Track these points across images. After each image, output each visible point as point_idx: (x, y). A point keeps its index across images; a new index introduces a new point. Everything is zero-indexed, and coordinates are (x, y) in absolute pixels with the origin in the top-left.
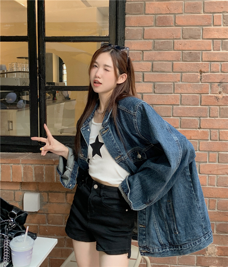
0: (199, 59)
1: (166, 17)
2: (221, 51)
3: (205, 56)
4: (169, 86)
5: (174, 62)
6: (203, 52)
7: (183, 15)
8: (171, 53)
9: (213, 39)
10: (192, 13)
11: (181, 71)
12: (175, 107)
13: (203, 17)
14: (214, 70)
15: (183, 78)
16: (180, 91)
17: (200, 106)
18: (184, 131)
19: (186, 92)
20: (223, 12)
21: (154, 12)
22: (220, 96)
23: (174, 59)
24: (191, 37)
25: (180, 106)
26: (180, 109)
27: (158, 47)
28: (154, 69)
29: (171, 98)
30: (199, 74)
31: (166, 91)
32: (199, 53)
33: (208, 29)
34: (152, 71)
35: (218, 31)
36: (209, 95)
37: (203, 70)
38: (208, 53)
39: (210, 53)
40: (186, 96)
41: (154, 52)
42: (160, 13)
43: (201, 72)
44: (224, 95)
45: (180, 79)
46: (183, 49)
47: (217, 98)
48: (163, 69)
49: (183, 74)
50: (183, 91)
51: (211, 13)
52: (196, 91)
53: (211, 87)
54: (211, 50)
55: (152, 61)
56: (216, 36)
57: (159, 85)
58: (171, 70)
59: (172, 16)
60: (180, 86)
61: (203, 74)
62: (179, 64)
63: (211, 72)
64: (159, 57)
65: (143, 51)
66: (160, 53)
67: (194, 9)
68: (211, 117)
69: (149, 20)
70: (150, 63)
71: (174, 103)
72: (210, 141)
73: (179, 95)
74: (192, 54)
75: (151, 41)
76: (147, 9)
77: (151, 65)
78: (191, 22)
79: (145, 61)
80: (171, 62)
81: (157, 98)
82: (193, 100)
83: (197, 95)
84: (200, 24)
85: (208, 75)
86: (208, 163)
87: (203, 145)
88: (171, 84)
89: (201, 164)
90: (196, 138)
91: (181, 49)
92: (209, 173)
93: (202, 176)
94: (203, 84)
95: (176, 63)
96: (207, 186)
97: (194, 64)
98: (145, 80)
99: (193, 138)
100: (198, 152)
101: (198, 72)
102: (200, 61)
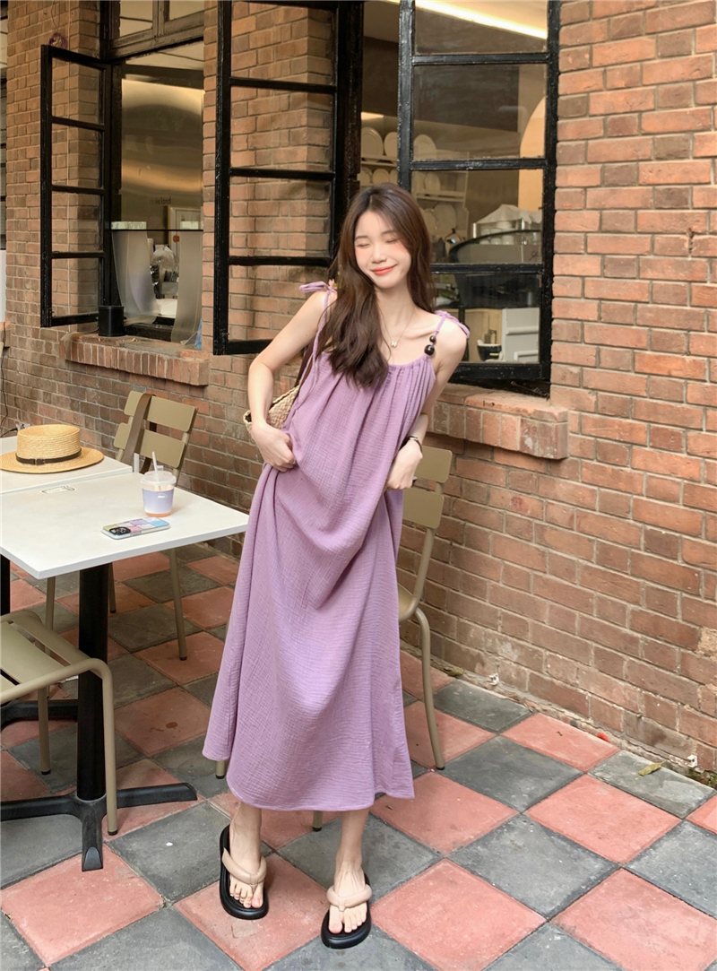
0: (687, 203)
1: (623, 119)
3: (698, 197)
4: (628, 264)
5: (640, 212)
6: (695, 187)
7: (655, 113)
8: (634, 191)
10: (672, 107)
11: (652, 230)
12: (640, 305)
13: (693, 114)
15: (657, 246)
16: (650, 274)
17: (688, 308)
18: (658, 357)
19: (661, 276)
21: (602, 112)
23: (639, 205)
24: (670, 156)
25: (650, 306)
26: (650, 310)
27: (611, 180)
28: (604, 227)
29: (631, 288)
30: (686, 238)
31: (623, 275)
32: (686, 190)
33: (703, 136)
34: (601, 231)
36: (708, 284)
37: (695, 228)
38: (703, 190)
39: (708, 189)
40: (661, 287)
41: (603, 190)
42: (613, 112)
45: (648, 248)
46: (656, 181)
48: (619, 226)
49: (658, 237)
50: (656, 275)
51: (708, 104)
52: (682, 275)
53: (711, 269)
54: (709, 183)
55: (601, 209)
57: (612, 261)
58: (632, 228)
59: (636, 115)
60: (650, 264)
61: (695, 237)
62: (650, 216)
63: (711, 233)
64: (612, 202)
65: (585, 188)
66: (614, 192)
67: (677, 99)
68: (709, 331)
69: (594, 126)
70: (597, 213)
71: (638, 297)
72: (708, 384)
73: (648, 282)
74: (672, 193)
75: (599, 166)
76: (592, 106)
77: (598, 219)
78: (671, 126)
79: (588, 209)
80: (633, 212)
81: (609, 288)
82: (676, 294)
83: (683, 284)
84: (687, 127)
85: (704, 239)
86: (704, 433)
87: (693, 391)
88: (634, 260)
89: (692, 433)
90: (681, 374)
91: (651, 181)
92: (707, 455)
93: (691, 460)
94: (694, 262)
95: (643, 214)
96: (702, 485)
97: (676, 215)
98: (589, 250)
99: (674, 373)
100: (684, 405)
101: (684, 234)
102: (688, 209)
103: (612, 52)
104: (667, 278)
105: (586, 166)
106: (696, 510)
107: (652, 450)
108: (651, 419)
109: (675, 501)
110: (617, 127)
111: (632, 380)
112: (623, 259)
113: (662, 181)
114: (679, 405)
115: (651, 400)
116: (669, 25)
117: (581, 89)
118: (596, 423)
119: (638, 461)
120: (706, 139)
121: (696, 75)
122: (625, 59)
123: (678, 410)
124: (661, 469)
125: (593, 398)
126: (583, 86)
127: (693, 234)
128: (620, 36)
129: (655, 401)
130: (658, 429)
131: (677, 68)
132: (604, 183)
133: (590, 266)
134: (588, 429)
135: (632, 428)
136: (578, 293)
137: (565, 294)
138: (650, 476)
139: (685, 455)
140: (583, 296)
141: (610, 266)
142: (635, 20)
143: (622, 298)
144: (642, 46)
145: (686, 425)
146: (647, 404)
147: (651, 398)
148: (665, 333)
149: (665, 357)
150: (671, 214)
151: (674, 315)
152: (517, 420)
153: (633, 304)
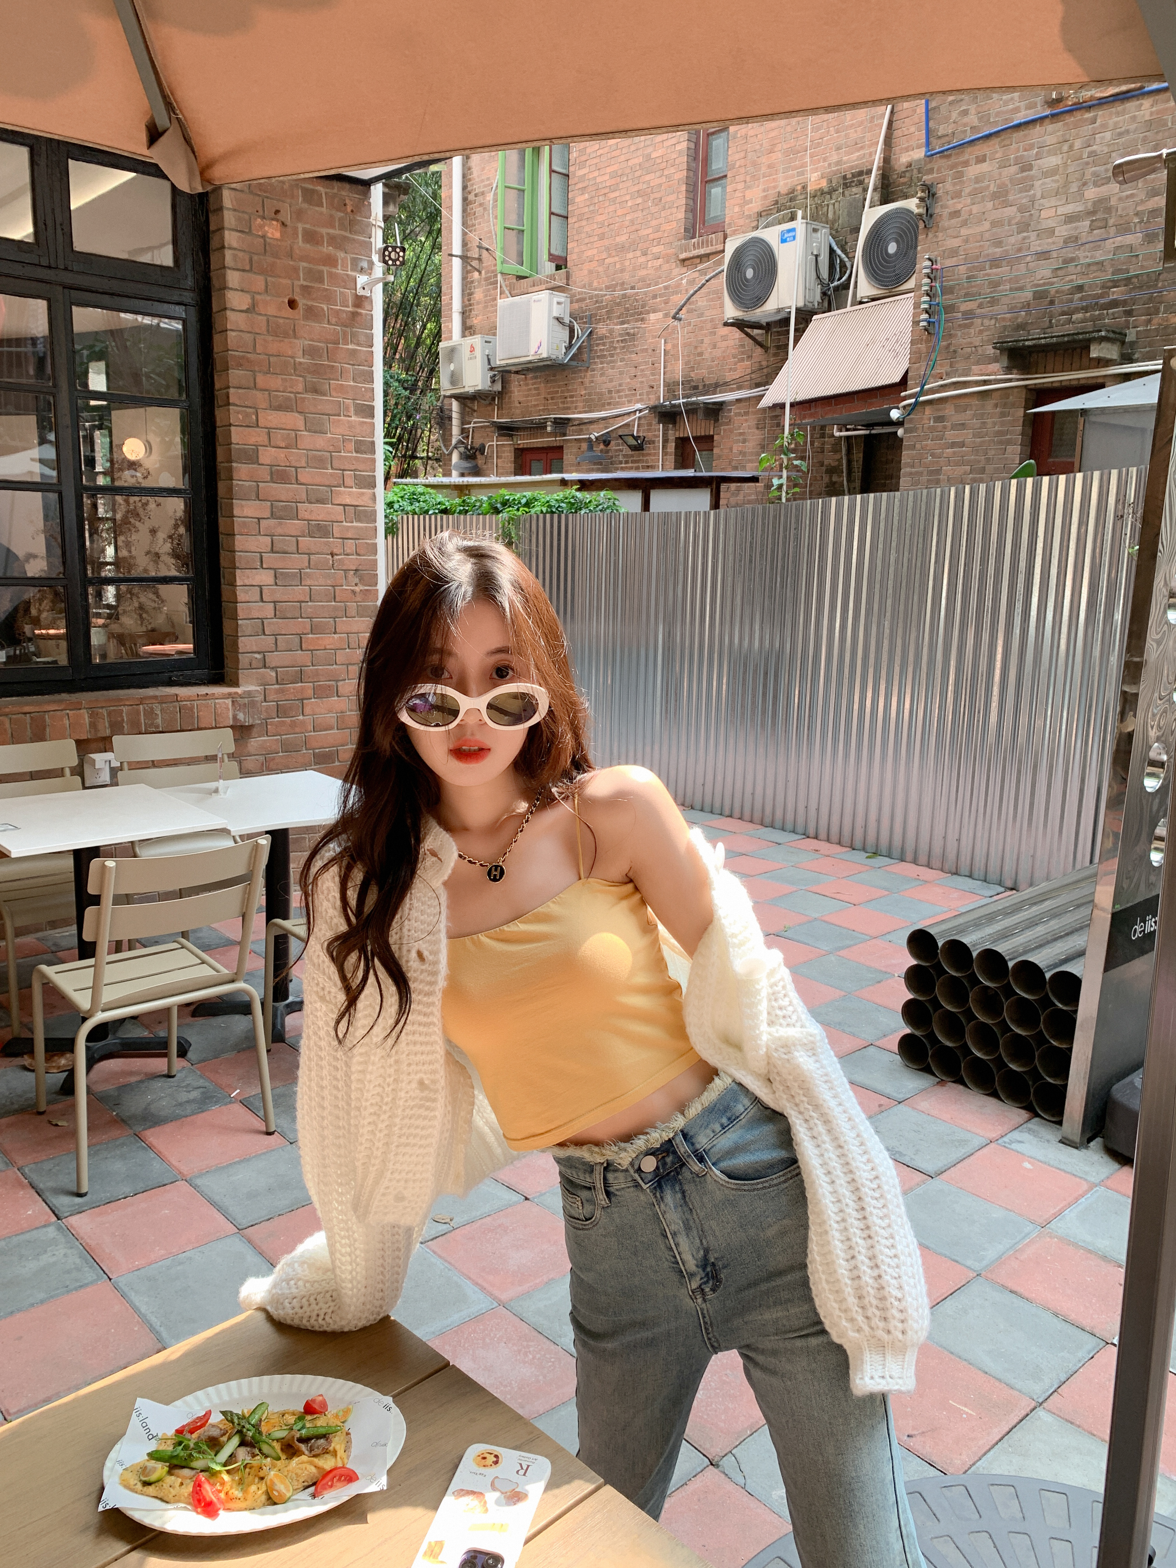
1: (285, 470)
2: (355, 524)
4: (294, 575)
7: (306, 470)
9: (344, 505)
10: (317, 468)
11: (308, 551)
13: (331, 474)
14: (348, 551)
16: (309, 583)
17: (333, 603)
20: (355, 470)
21: (268, 462)
22: (357, 589)
24: (318, 501)
26: (311, 607)
29: (299, 592)
33: (338, 491)
35: (350, 494)
36: (345, 587)
37: (335, 551)
40: (316, 590)
41: (272, 522)
42: (277, 464)
43: (332, 555)
44: (362, 588)
47: (354, 592)
49: (312, 557)
50: (312, 583)
52: (329, 582)
56: (348, 501)
57: (282, 574)
58: (294, 549)
59: (293, 469)
60: (309, 575)
61: (336, 557)
62: (305, 541)
64: (279, 530)
66: (281, 524)
67: (320, 463)
69: (264, 473)
70: (269, 538)
71: (302, 599)
75: (269, 503)
76: (260, 457)
78: (318, 480)
81: (280, 593)
84: (327, 483)
90: (332, 647)
103: (272, 418)
110: (279, 476)
111: (301, 657)
116: (314, 411)
117: (251, 442)
118: (278, 691)
119: (307, 710)
120: (339, 493)
121: (331, 448)
122: (284, 426)
125: (274, 674)
126: (252, 440)
128: (279, 408)
131: (320, 441)
132: (273, 516)
133: (265, 577)
134: (271, 697)
135: (303, 688)
136: (258, 598)
137: (247, 599)
140: (262, 600)
142: (289, 399)
144: (294, 420)
152: (229, 702)
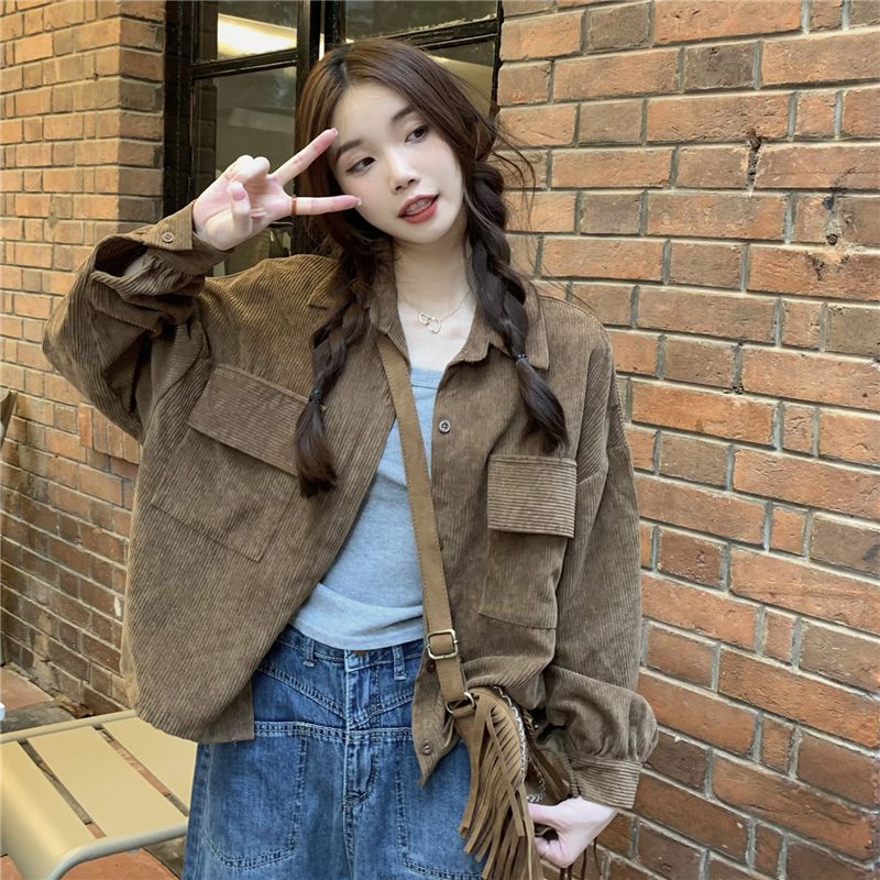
0: (748, 77)
3: (772, 62)
5: (653, 100)
6: (766, 41)
8: (643, 60)
12: (644, 288)
15: (683, 170)
18: (676, 394)
19: (688, 230)
23: (652, 88)
25: (663, 289)
27: (600, 40)
28: (583, 136)
30: (743, 150)
31: (616, 228)
32: (748, 50)
34: (578, 143)
39: (796, 43)
45: (666, 175)
48: (612, 133)
53: (795, 213)
54: (798, 31)
55: (579, 100)
63: (797, 139)
65: (553, 59)
68: (785, 346)
72: (778, 454)
73: (663, 240)
74: (720, 58)
77: (573, 119)
79: (556, 102)
80: (641, 101)
82: (717, 267)
83: (732, 245)
85: (782, 152)
86: (766, 553)
87: (747, 467)
88: (637, 198)
89: (739, 552)
91: (678, 35)
92: (768, 599)
93: (737, 605)
94: (758, 199)
95: (660, 104)
96: (758, 658)
97: (726, 102)
98: (555, 182)
99: (709, 428)
100: (728, 494)
101: (741, 142)
102: (752, 89)
104: (701, 233)
105: (557, 14)
106: (743, 707)
107: (661, 577)
108: (662, 518)
109: (704, 682)
112: (616, 197)
113: (700, 34)
114: (716, 493)
115: (662, 480)
123: (715, 502)
124: (676, 617)
127: (758, 142)
129: (669, 481)
130: (673, 538)
138: (656, 629)
139: (725, 595)
141: (590, 212)
143: (612, 276)
145: (730, 535)
146: (654, 487)
147: (662, 475)
148: (693, 346)
149: (690, 395)
150: (716, 103)
151: (711, 310)
153: (632, 286)
